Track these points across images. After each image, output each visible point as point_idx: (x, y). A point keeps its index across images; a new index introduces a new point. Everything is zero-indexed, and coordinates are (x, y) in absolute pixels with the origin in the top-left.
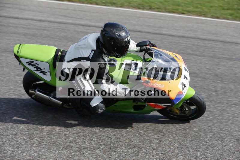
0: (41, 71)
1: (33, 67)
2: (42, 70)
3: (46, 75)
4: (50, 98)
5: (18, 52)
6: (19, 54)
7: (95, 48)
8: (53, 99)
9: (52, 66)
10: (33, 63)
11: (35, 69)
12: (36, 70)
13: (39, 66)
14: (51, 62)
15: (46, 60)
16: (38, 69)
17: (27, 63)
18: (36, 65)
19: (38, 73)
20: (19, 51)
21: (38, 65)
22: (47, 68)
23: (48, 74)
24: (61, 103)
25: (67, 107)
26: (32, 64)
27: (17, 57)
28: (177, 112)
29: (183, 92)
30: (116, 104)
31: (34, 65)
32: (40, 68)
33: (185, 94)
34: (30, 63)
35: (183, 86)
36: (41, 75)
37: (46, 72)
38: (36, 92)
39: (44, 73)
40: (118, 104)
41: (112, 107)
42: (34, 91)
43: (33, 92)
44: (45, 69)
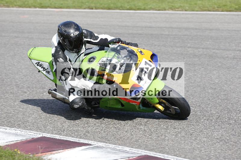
2: (46, 70)
3: (50, 74)
4: (64, 97)
5: (30, 54)
26: (39, 64)
30: (102, 100)
32: (45, 68)
38: (52, 91)
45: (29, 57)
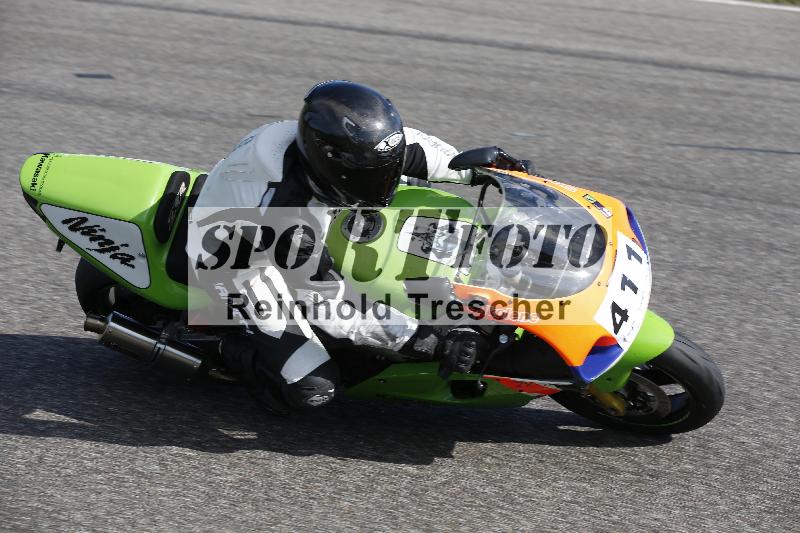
0: (112, 253)
1: (88, 238)
2: (118, 248)
3: (133, 267)
4: (159, 345)
5: (33, 185)
6: (38, 190)
7: (278, 177)
8: (169, 348)
9: (154, 235)
10: (87, 224)
11: (95, 245)
12: (98, 247)
13: (107, 236)
14: (149, 219)
15: (132, 214)
16: (107, 246)
17: (65, 222)
18: (95, 231)
19: (105, 259)
20: (39, 182)
21: (103, 230)
22: (133, 241)
23: (141, 263)
24: (200, 362)
25: (223, 377)
26: (82, 226)
27: (32, 201)
28: (616, 404)
29: (618, 337)
30: (381, 376)
31: (90, 232)
32: (113, 242)
33: (625, 347)
34: (76, 225)
35: (618, 318)
36: (116, 267)
37: (133, 258)
38: (107, 323)
39: (126, 260)
40: (392, 373)
41: (372, 385)
42: (102, 320)
43: (99, 322)
44: (127, 245)
45: (33, 194)
